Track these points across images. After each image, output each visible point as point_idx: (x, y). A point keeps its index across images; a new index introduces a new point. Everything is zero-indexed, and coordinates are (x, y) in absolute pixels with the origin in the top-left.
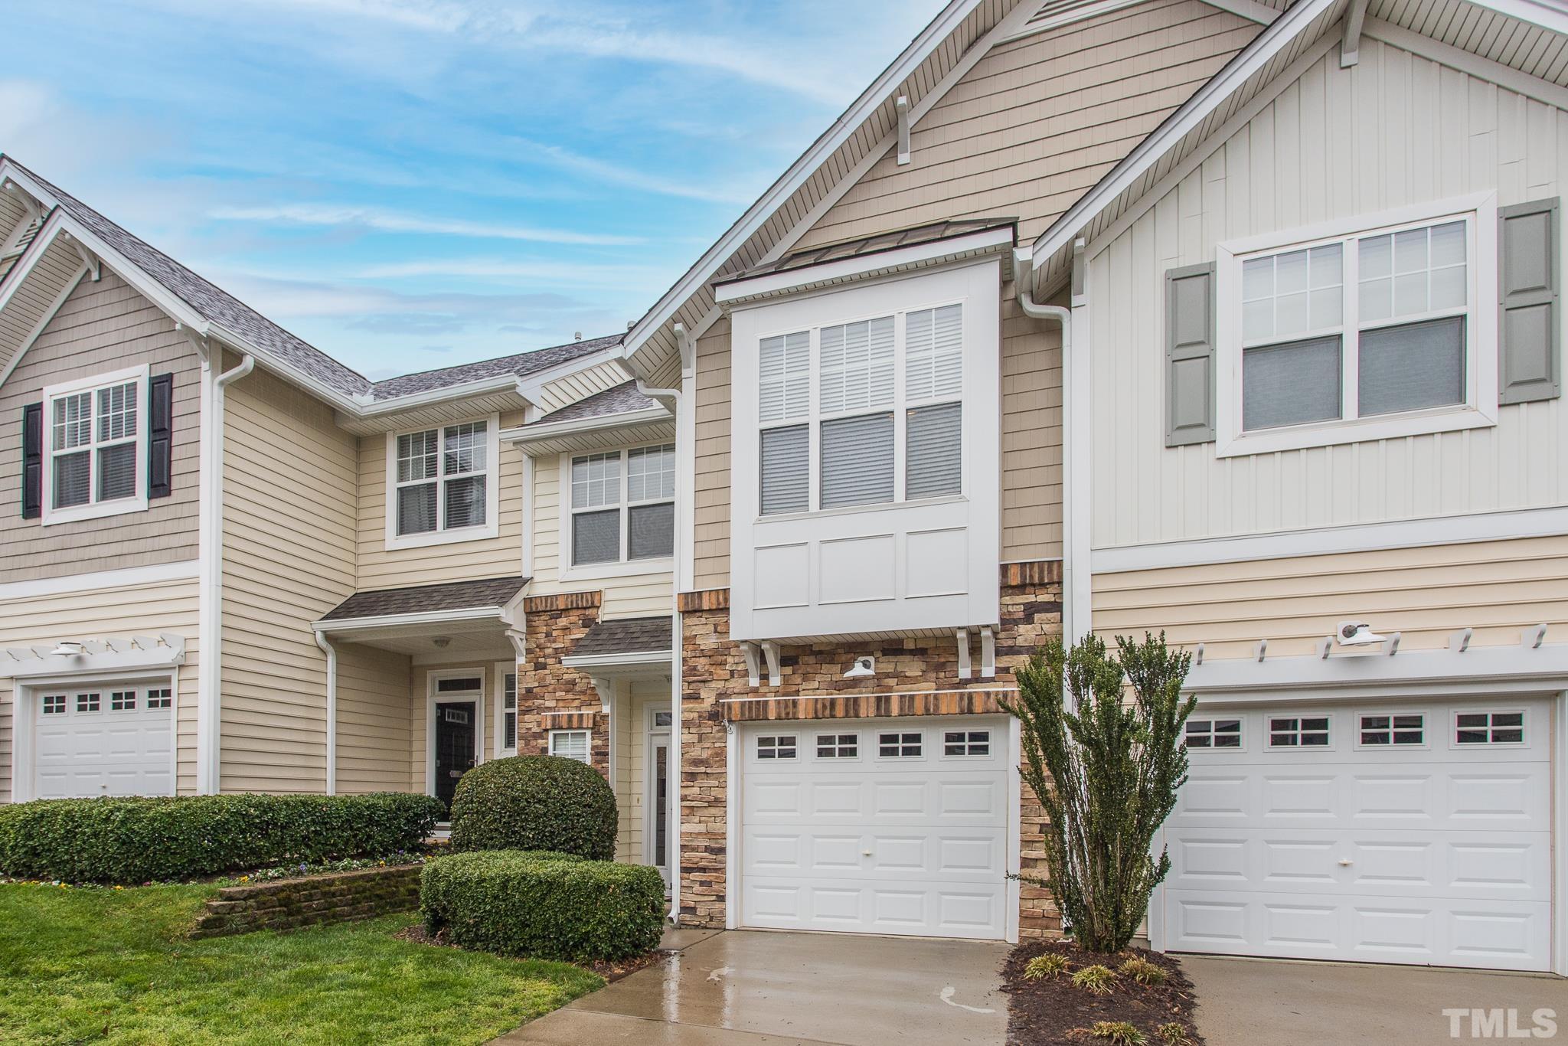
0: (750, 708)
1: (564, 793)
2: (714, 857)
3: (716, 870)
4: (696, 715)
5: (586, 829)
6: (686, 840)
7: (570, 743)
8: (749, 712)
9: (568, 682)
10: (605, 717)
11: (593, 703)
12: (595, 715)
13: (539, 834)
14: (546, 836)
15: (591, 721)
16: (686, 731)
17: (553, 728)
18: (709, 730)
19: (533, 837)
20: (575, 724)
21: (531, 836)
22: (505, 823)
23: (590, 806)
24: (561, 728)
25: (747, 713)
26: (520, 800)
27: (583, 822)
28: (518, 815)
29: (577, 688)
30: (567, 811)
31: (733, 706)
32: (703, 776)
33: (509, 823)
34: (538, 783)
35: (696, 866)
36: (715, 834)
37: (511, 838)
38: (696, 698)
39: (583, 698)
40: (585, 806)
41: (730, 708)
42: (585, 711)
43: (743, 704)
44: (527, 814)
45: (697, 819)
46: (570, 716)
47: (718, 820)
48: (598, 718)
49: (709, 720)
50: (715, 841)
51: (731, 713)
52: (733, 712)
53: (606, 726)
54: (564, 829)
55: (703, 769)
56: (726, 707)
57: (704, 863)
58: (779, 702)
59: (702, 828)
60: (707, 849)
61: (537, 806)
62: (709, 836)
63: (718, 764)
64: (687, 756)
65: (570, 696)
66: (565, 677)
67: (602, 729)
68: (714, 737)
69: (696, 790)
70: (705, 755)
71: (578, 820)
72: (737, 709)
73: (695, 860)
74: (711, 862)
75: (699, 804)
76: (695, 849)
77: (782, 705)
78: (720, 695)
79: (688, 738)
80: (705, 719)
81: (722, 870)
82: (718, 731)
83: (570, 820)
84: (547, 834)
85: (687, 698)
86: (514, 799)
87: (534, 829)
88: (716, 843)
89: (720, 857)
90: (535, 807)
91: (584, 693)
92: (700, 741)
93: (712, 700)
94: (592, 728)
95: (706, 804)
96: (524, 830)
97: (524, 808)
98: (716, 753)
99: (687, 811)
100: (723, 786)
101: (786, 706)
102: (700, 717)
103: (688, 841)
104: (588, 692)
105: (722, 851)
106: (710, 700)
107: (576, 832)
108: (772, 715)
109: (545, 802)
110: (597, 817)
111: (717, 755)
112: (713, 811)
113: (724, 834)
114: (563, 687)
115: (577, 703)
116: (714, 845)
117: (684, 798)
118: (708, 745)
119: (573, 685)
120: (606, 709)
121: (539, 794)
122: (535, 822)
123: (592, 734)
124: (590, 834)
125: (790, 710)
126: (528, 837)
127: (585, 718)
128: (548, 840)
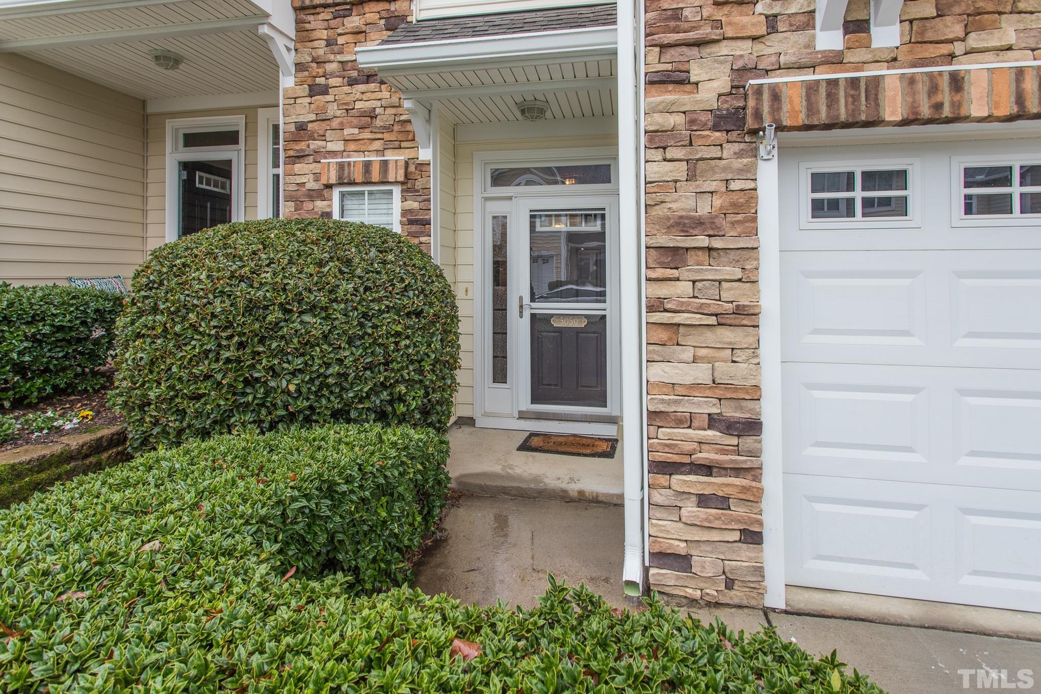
0: (832, 98)
1: (367, 289)
2: (734, 441)
3: (738, 471)
4: (679, 119)
5: (412, 362)
6: (663, 401)
7: (366, 207)
8: (829, 106)
9: (363, 114)
10: (422, 167)
11: (403, 144)
12: (407, 164)
13: (312, 380)
14: (328, 386)
15: (401, 172)
16: (658, 155)
17: (341, 184)
18: (715, 152)
19: (298, 390)
20: (375, 176)
21: (292, 388)
22: (228, 361)
23: (418, 314)
24: (352, 183)
25: (823, 109)
26: (266, 308)
27: (407, 347)
28: (262, 341)
29: (378, 122)
30: (375, 327)
31: (785, 93)
32: (703, 256)
33: (239, 361)
34: (312, 269)
35: (686, 460)
36: (736, 389)
37: (244, 394)
38: (680, 82)
39: (387, 136)
40: (408, 315)
41: (776, 96)
42: (390, 156)
43: (811, 88)
44: (283, 337)
45: (688, 354)
46: (367, 165)
47: (741, 356)
48: (412, 168)
49: (715, 128)
50: (732, 403)
51: (779, 109)
52: (786, 107)
53: (425, 180)
54: (369, 367)
55: (702, 241)
56: (766, 96)
57: (706, 456)
58: (912, 81)
59: (701, 373)
60: (713, 421)
61: (307, 318)
62: (719, 393)
63: (739, 229)
64: (659, 211)
65: (366, 135)
66: (359, 105)
67: (419, 185)
68: (725, 169)
69: (685, 288)
70: (704, 208)
71: (396, 343)
72: (797, 100)
73: (688, 447)
74: (725, 452)
75: (696, 319)
76: (689, 421)
77: (922, 88)
78: (742, 72)
79: (659, 170)
80: (704, 126)
81: (755, 472)
82: (739, 155)
83: (380, 345)
84: (331, 380)
85: (657, 81)
86: (251, 307)
87: (301, 371)
88: (736, 409)
89: (748, 442)
90: (302, 322)
91: (388, 129)
92: (691, 177)
93: (723, 83)
94: (402, 183)
95: (712, 320)
96: (276, 375)
97: (276, 325)
98: (734, 205)
99: (663, 335)
100: (750, 280)
101: (934, 89)
102: (692, 122)
103: (669, 403)
104: (396, 128)
105: (753, 427)
106: (715, 84)
107: (393, 370)
108: (893, 109)
109: (325, 309)
110: (433, 334)
111: (736, 207)
112: (727, 335)
113: (757, 387)
114: (355, 121)
115: (377, 145)
116: (730, 412)
117: (656, 306)
118: (713, 186)
119: (372, 117)
120: (425, 154)
121: (310, 291)
122: (302, 355)
123: (402, 191)
124: (420, 371)
125: (945, 96)
126: (287, 392)
127: (391, 167)
128: (331, 393)
